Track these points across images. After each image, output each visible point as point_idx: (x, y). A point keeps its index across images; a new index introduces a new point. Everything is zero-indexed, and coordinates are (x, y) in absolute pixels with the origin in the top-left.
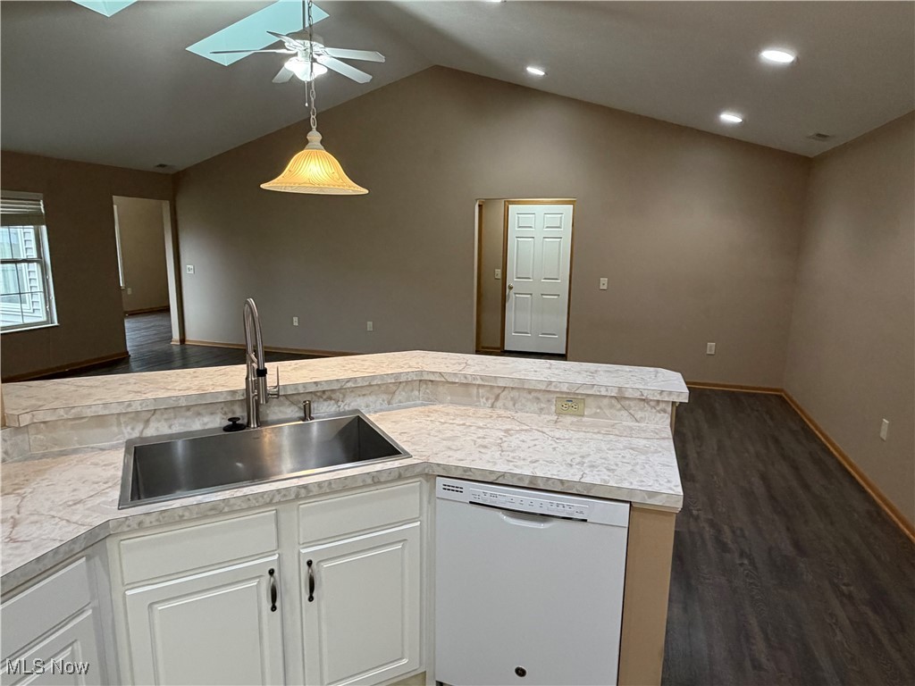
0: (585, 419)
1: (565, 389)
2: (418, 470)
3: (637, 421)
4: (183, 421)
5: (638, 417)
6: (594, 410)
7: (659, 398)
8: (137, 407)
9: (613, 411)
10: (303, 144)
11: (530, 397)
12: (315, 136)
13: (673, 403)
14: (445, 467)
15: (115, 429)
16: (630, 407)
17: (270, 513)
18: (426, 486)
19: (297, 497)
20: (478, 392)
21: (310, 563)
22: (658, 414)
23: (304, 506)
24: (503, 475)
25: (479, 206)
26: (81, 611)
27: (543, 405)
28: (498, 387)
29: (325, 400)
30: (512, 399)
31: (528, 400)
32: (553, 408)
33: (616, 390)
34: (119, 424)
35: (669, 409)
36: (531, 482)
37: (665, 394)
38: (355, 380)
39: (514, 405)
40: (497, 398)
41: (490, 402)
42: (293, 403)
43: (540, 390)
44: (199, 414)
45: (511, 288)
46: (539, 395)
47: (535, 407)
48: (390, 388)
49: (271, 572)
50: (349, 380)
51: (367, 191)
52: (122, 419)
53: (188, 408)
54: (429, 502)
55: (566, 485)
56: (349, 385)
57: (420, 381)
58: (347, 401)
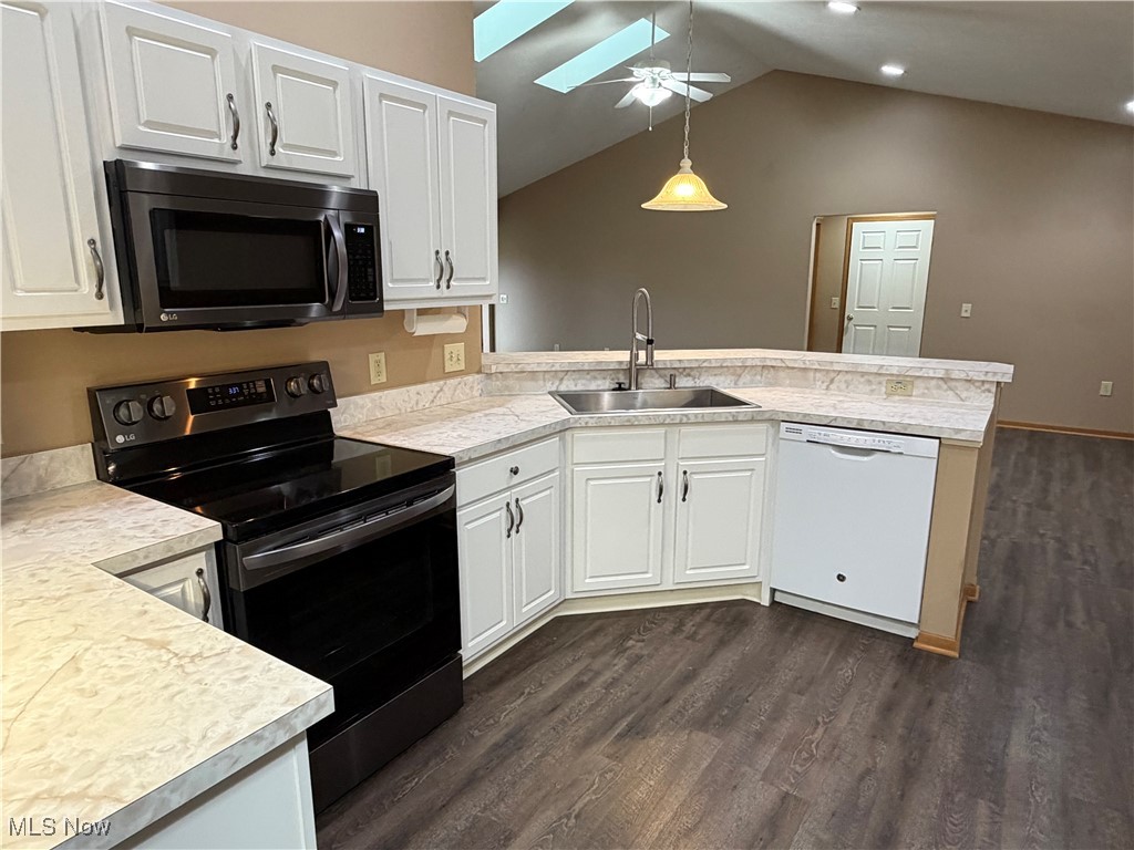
0: (913, 398)
1: (895, 372)
2: (767, 416)
3: (962, 400)
4: (584, 381)
5: (963, 396)
6: (921, 391)
7: (983, 378)
8: (557, 368)
9: (940, 392)
10: (676, 169)
11: (862, 380)
12: (686, 163)
13: (998, 383)
14: (788, 414)
15: (541, 382)
16: (956, 387)
17: (662, 430)
18: (771, 431)
19: (681, 423)
20: (815, 378)
21: (685, 473)
22: (984, 395)
23: (684, 429)
24: (836, 419)
25: (817, 224)
26: (552, 471)
27: (874, 387)
28: (834, 371)
29: (686, 376)
30: (846, 381)
31: (860, 383)
32: (884, 389)
33: (943, 372)
34: (544, 381)
35: (994, 389)
36: (858, 424)
37: (990, 375)
38: (710, 361)
39: (847, 387)
40: (832, 381)
41: (826, 384)
42: (661, 376)
43: (871, 373)
44: (595, 378)
45: (850, 319)
46: (871, 378)
47: (868, 388)
48: (738, 371)
49: (660, 474)
50: (705, 361)
51: (726, 206)
52: (547, 376)
53: (588, 371)
54: (773, 444)
55: (887, 425)
56: (705, 365)
57: (763, 367)
58: (702, 379)
